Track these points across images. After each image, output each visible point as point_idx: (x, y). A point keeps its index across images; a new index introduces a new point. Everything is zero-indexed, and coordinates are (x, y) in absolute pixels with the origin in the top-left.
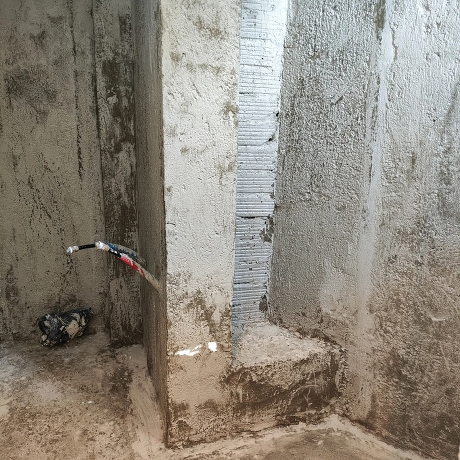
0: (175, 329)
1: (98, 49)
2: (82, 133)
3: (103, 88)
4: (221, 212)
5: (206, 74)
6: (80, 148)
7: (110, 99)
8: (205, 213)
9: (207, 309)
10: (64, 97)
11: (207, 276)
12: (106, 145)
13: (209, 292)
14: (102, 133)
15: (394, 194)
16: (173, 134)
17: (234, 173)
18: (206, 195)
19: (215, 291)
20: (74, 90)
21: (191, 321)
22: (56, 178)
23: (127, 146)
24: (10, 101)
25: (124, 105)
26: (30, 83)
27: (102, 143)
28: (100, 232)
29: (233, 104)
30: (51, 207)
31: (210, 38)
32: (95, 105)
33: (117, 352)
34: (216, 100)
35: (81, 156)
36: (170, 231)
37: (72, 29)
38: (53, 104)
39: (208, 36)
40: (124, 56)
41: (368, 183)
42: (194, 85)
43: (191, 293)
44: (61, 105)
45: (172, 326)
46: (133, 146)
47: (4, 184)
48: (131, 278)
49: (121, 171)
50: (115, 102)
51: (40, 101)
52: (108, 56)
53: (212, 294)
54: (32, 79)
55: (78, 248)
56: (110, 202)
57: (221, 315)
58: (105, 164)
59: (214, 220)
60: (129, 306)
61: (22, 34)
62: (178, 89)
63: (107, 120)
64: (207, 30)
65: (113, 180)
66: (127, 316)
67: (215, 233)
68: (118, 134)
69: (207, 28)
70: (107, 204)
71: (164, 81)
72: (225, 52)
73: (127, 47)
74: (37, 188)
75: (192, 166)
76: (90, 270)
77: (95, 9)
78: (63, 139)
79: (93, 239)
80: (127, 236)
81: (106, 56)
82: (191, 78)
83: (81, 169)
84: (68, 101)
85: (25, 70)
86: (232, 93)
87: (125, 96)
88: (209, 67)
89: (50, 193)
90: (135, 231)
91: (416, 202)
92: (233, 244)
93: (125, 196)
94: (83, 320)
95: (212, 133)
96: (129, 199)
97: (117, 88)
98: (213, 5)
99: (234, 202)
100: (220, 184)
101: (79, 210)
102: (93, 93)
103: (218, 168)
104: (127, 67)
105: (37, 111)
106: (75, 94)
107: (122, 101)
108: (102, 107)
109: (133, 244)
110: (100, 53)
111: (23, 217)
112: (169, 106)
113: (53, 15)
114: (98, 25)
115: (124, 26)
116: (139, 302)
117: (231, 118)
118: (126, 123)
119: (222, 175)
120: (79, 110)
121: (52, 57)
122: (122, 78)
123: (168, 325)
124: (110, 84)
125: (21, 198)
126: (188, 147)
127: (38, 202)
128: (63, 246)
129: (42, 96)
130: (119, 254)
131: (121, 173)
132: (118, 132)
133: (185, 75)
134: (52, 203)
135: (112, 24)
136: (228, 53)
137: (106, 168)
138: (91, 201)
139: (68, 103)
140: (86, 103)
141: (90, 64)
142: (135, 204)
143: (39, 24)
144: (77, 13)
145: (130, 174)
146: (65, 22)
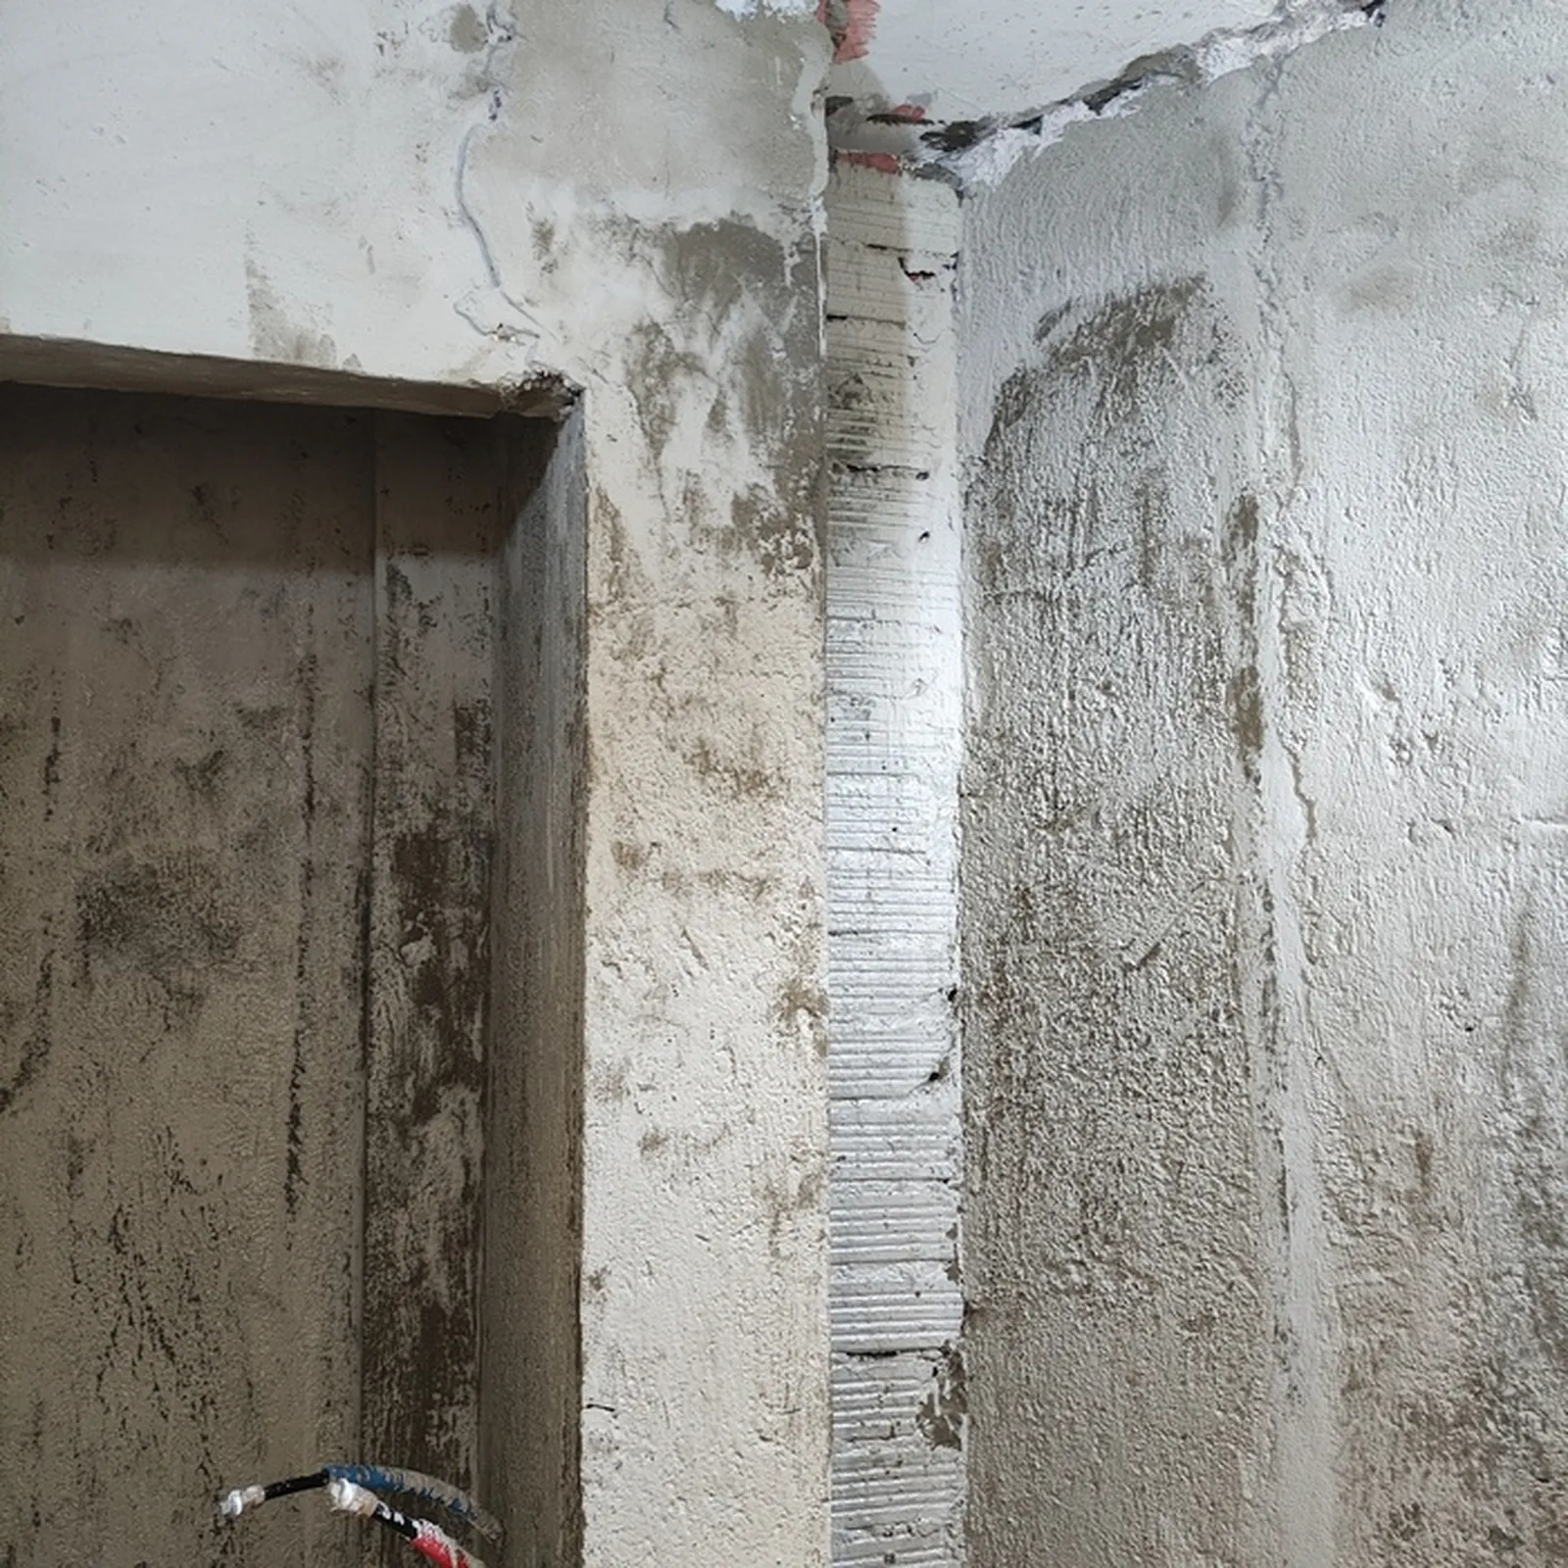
1: (385, 803)
2: (309, 1056)
3: (390, 918)
4: (779, 1355)
5: (723, 900)
6: (297, 1108)
7: (412, 948)
8: (721, 1362)
10: (262, 946)
12: (387, 1098)
14: (378, 1056)
15: (1375, 1276)
16: (616, 1089)
17: (819, 1212)
18: (723, 1294)
20: (297, 920)
22: (208, 1213)
23: (457, 1097)
24: (87, 964)
25: (453, 965)
26: (159, 905)
27: (374, 1092)
28: (340, 1406)
29: (810, 986)
30: (179, 1318)
31: (734, 797)
32: (361, 964)
34: (756, 977)
35: (300, 1133)
36: (597, 1436)
37: (307, 743)
38: (224, 966)
39: (729, 792)
40: (463, 820)
41: (1281, 1232)
42: (685, 933)
44: (251, 971)
46: (476, 1097)
47: (26, 1241)
49: (430, 1184)
50: (425, 958)
51: (185, 961)
52: (414, 822)
54: (165, 894)
56: (386, 1297)
58: (378, 1163)
59: (752, 1386)
61: (150, 762)
62: (635, 947)
63: (396, 1016)
64: (726, 776)
65: (401, 1216)
67: (756, 1436)
68: (430, 1059)
69: (726, 770)
70: (376, 1303)
71: (590, 925)
72: (781, 834)
73: (475, 791)
74: (138, 1249)
75: (678, 1194)
76: (296, 1554)
77: (381, 688)
78: (244, 1077)
79: (314, 1435)
80: (436, 1421)
81: (406, 822)
82: (675, 914)
83: (294, 1176)
84: (275, 957)
85: (147, 866)
86: (806, 952)
88: (733, 878)
89: (180, 1266)
90: (465, 1403)
91: (1456, 1306)
92: (825, 1476)
93: (439, 1270)
95: (744, 1081)
96: (452, 1282)
97: (434, 913)
98: (741, 706)
99: (823, 1316)
100: (772, 1255)
101: (274, 1324)
102: (358, 928)
103: (765, 1198)
104: (470, 849)
105: (169, 992)
106: (297, 934)
107: (448, 952)
108: (384, 976)
109: (457, 1452)
110: (390, 812)
111: (79, 1359)
112: (606, 1002)
113: (254, 706)
114: (389, 733)
115: (467, 734)
117: (805, 1028)
118: (456, 1023)
119: (777, 1223)
120: (308, 983)
121: (238, 824)
122: (452, 885)
124: (415, 902)
125: (79, 1286)
126: (663, 1130)
127: (135, 1300)
128: (207, 1465)
129: (193, 942)
130: (408, 1523)
131: (430, 1189)
132: (431, 1052)
133: (654, 906)
134: (185, 1302)
135: (431, 729)
136: (790, 836)
137: (380, 1175)
138: (319, 1289)
139: (274, 963)
140: (333, 959)
141: (356, 843)
142: (473, 1299)
143: (207, 731)
144: (325, 697)
145: (459, 1196)
146: (289, 722)
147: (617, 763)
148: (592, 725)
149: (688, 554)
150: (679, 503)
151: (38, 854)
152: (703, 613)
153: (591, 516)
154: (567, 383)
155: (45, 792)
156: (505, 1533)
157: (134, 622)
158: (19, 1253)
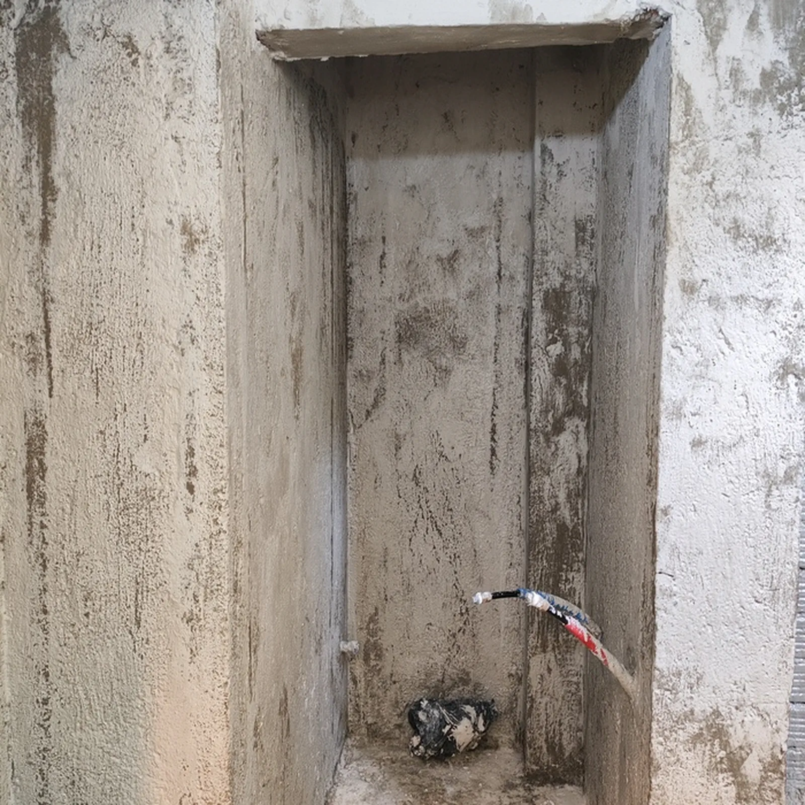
0: (666, 779)
1: (539, 273)
2: (500, 401)
3: (541, 332)
4: (768, 560)
5: (744, 312)
6: (494, 425)
7: (551, 348)
8: (734, 560)
9: (733, 749)
10: (477, 347)
11: (735, 684)
12: (540, 422)
13: (738, 716)
14: (534, 401)
16: (678, 414)
17: (796, 487)
18: (737, 525)
19: (750, 716)
20: (494, 334)
21: (699, 768)
22: (455, 471)
23: (574, 423)
24: (400, 354)
25: (573, 357)
26: (431, 326)
27: (533, 418)
28: (517, 566)
29: (797, 362)
30: (444, 518)
31: (755, 252)
32: (524, 357)
33: (536, 793)
34: (763, 356)
35: (496, 437)
36: (663, 588)
37: (498, 244)
38: (460, 356)
39: (751, 249)
40: (579, 281)
42: (721, 331)
43: (700, 713)
44: (473, 359)
45: (659, 772)
46: (585, 424)
47: (378, 477)
48: (568, 657)
49: (561, 465)
50: (558, 353)
51: (442, 353)
52: (553, 282)
53: (743, 721)
54: (433, 321)
55: (491, 596)
56: (540, 516)
57: (761, 768)
58: (535, 453)
59: (752, 574)
60: (561, 709)
61: (425, 256)
62: (691, 338)
63: (544, 382)
64: (750, 239)
65: (546, 479)
66: (557, 727)
67: (753, 600)
68: (561, 404)
69: (750, 236)
70: (535, 519)
71: (665, 326)
72: (783, 273)
73: (585, 265)
74: (425, 485)
75: (712, 471)
76: (497, 630)
77: (537, 212)
78: (470, 410)
79: (505, 577)
80: (564, 578)
81: (550, 283)
82: (715, 320)
83: (494, 457)
84: (483, 352)
85: (425, 308)
86: (795, 342)
87: (577, 342)
88: (752, 299)
89: (444, 494)
90: (578, 571)
92: (792, 625)
93: (565, 507)
94: (481, 721)
95: (753, 413)
96: (572, 513)
97: (563, 330)
98: (761, 198)
99: (796, 543)
100: (766, 507)
101: (486, 525)
102: (523, 339)
103: (763, 477)
104: (582, 296)
105: (436, 368)
106: (494, 341)
107: (570, 350)
108: (538, 361)
109: (574, 593)
110: (541, 277)
111: (401, 531)
112: (673, 367)
113: (473, 226)
114: (540, 235)
115: (582, 234)
116: (580, 704)
117: (792, 386)
118: (574, 386)
119: (770, 491)
120: (498, 366)
121: (466, 287)
122: (573, 315)
123: (652, 769)
124: (554, 324)
125: (401, 499)
126: (704, 437)
127: (424, 508)
128: (457, 585)
129: (446, 345)
130: (564, 617)
131: (561, 468)
132: (561, 401)
133: (704, 315)
134: (446, 511)
135: (563, 232)
136: (788, 274)
137: (536, 459)
138: (506, 511)
139: (483, 355)
140: (511, 354)
141: (522, 295)
142: (582, 522)
143: (451, 240)
144: (507, 219)
145: (576, 471)
146: (489, 234)
147: (684, 234)
148: (670, 213)
149: (731, 108)
150: (727, 77)
151: (378, 302)
152: (739, 143)
153: (673, 91)
154: (661, 13)
155: (380, 272)
156: (603, 633)
157: (417, 186)
158: (376, 482)
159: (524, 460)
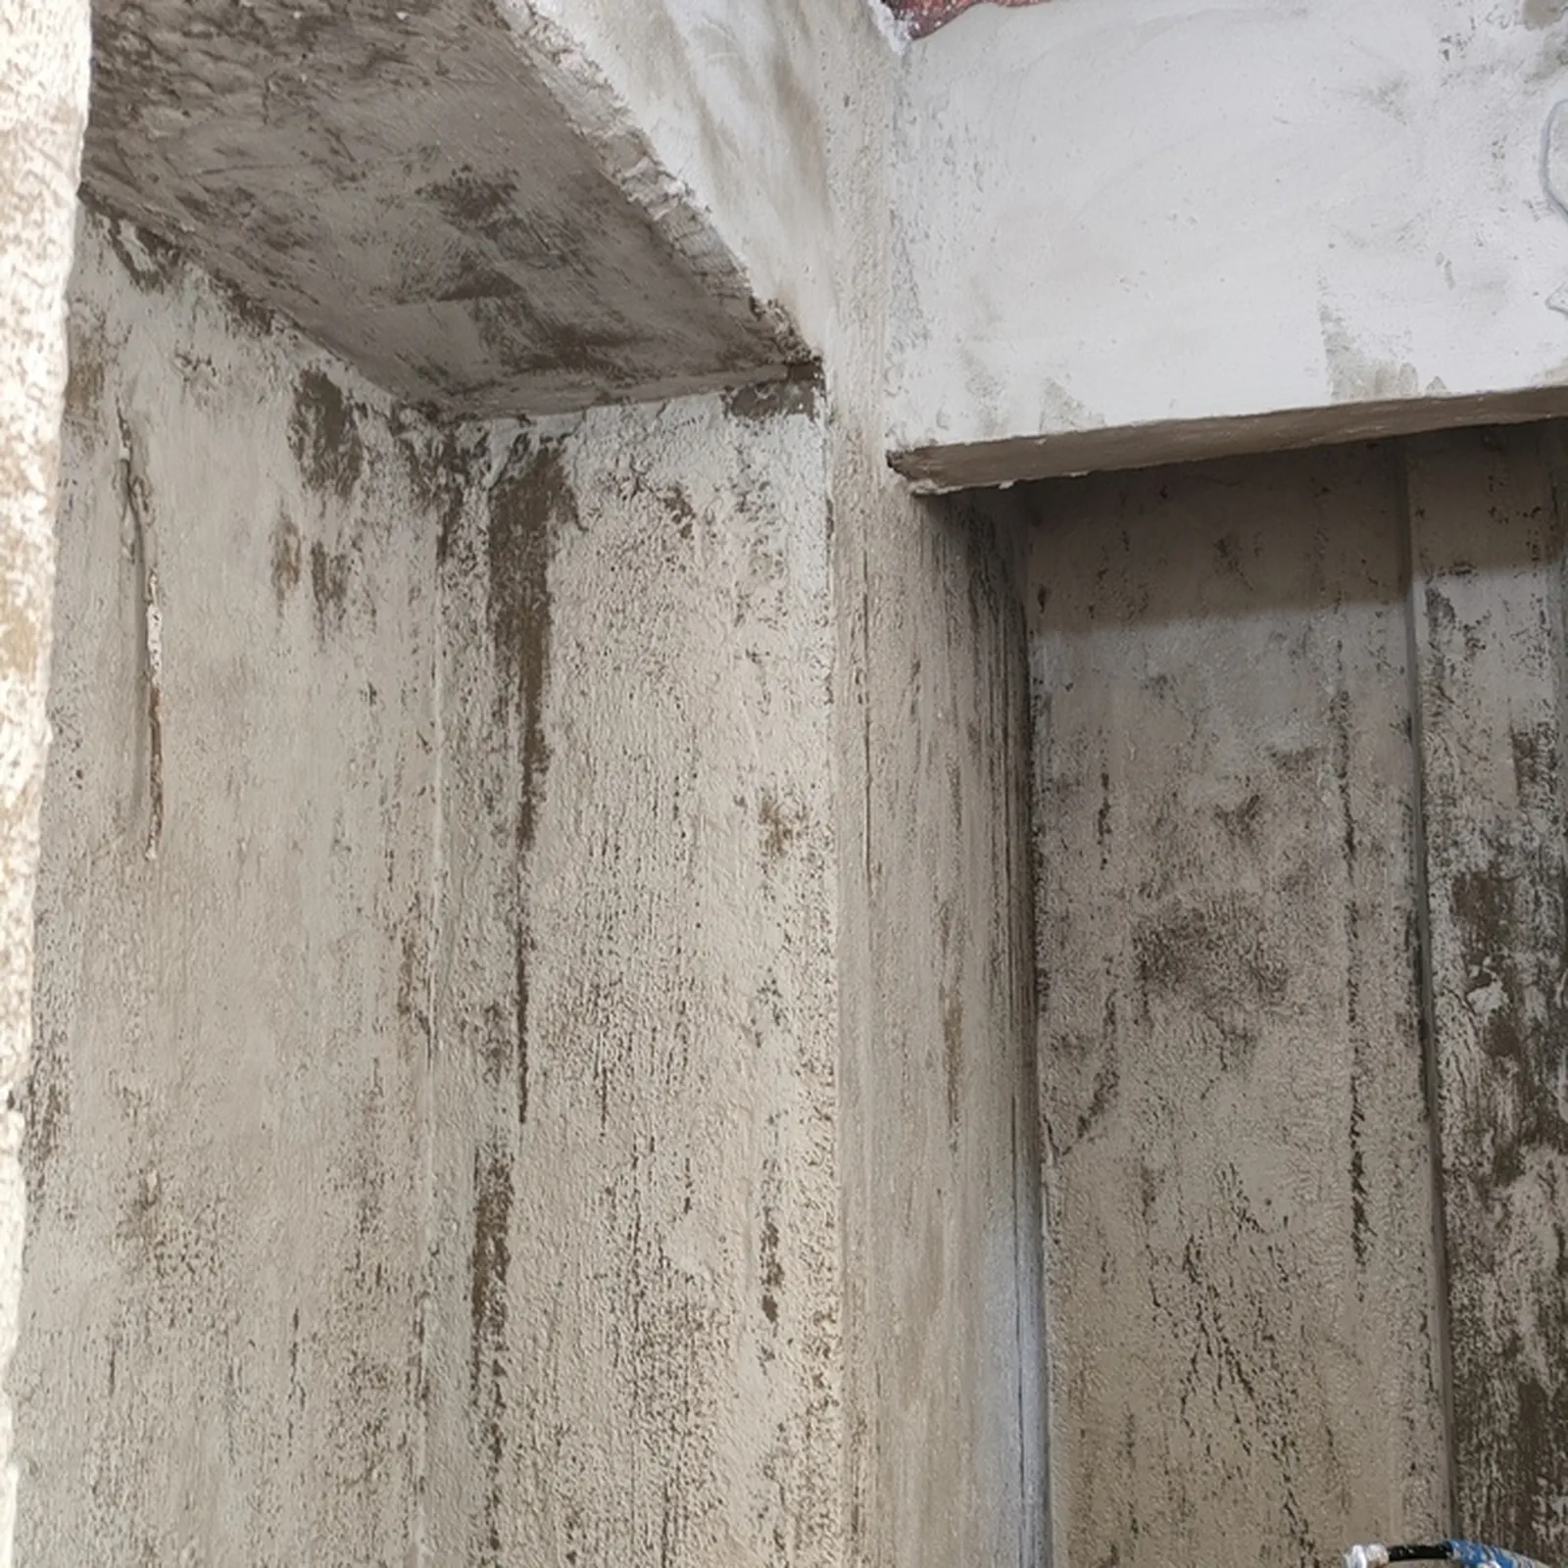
1: (1439, 841)
2: (1367, 1103)
3: (1453, 962)
6: (1358, 1156)
7: (1478, 996)
10: (1310, 989)
12: (1464, 1154)
14: (1448, 1108)
20: (1345, 963)
22: (1276, 1254)
23: (1543, 1159)
24: (1146, 1003)
26: (1208, 947)
27: (1448, 1147)
28: (1427, 1473)
30: (1256, 1356)
32: (1416, 1010)
35: (1363, 1183)
37: (1343, 782)
38: (1275, 1009)
40: (1530, 856)
44: (1302, 1014)
47: (1110, 1260)
49: (1519, 1251)
50: (1496, 1007)
51: (1236, 1002)
52: (1473, 860)
54: (1214, 937)
55: (1386, 1554)
56: (1477, 1365)
58: (1458, 1223)
61: (1191, 810)
63: (1466, 1066)
65: (1486, 1280)
68: (1508, 1115)
70: (1465, 1370)
73: (1542, 824)
74: (1212, 1281)
77: (1427, 719)
78: (1302, 1121)
79: (1400, 1496)
80: (1543, 1509)
81: (1464, 860)
83: (1361, 1226)
84: (1324, 1000)
85: (1194, 910)
87: (1536, 983)
89: (1253, 1303)
93: (1535, 1345)
96: (1551, 1360)
97: (1502, 957)
101: (1350, 1375)
102: (1410, 973)
104: (1540, 888)
105: (1223, 1032)
106: (1346, 976)
107: (1522, 1000)
108: (1450, 1024)
110: (1445, 850)
111: (1163, 1379)
113: (1286, 749)
114: (1436, 767)
115: (1528, 761)
118: (1537, 1078)
120: (1359, 1028)
121: (1278, 867)
122: (1522, 927)
124: (1480, 946)
125: (1159, 1310)
127: (1212, 1330)
128: (1291, 1506)
129: (1243, 984)
131: (1519, 1256)
132: (1509, 1109)
134: (1259, 1339)
135: (1486, 759)
137: (1462, 1236)
138: (1394, 1345)
139: (1324, 1007)
140: (1385, 1004)
141: (1402, 882)
143: (1243, 777)
144: (1359, 733)
145: (1553, 1267)
146: (1323, 762)
151: (1097, 900)
155: (1100, 843)
157: (1169, 677)
158: (1104, 1270)
159: (1430, 1234)
